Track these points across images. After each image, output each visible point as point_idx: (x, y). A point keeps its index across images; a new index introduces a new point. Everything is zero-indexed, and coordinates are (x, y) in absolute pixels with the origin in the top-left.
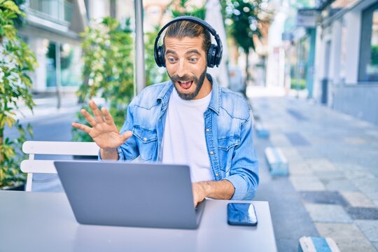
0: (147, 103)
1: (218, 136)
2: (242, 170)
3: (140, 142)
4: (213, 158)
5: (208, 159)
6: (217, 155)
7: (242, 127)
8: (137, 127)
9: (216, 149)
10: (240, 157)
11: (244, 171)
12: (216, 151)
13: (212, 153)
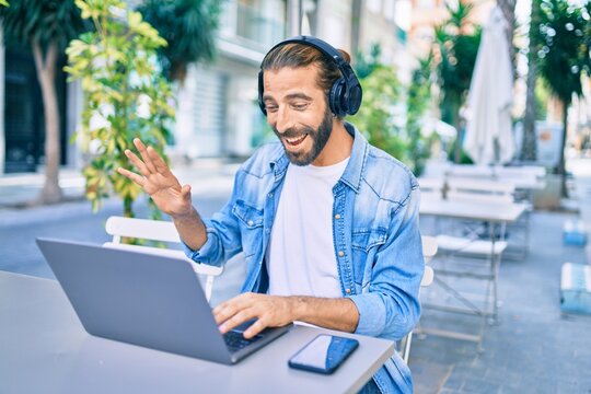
0: (260, 169)
1: (352, 227)
2: (386, 286)
3: (243, 227)
4: (342, 263)
5: (335, 262)
6: (349, 258)
7: (393, 214)
8: (240, 203)
9: (348, 247)
10: (386, 265)
11: (391, 288)
12: (349, 252)
13: (341, 253)
